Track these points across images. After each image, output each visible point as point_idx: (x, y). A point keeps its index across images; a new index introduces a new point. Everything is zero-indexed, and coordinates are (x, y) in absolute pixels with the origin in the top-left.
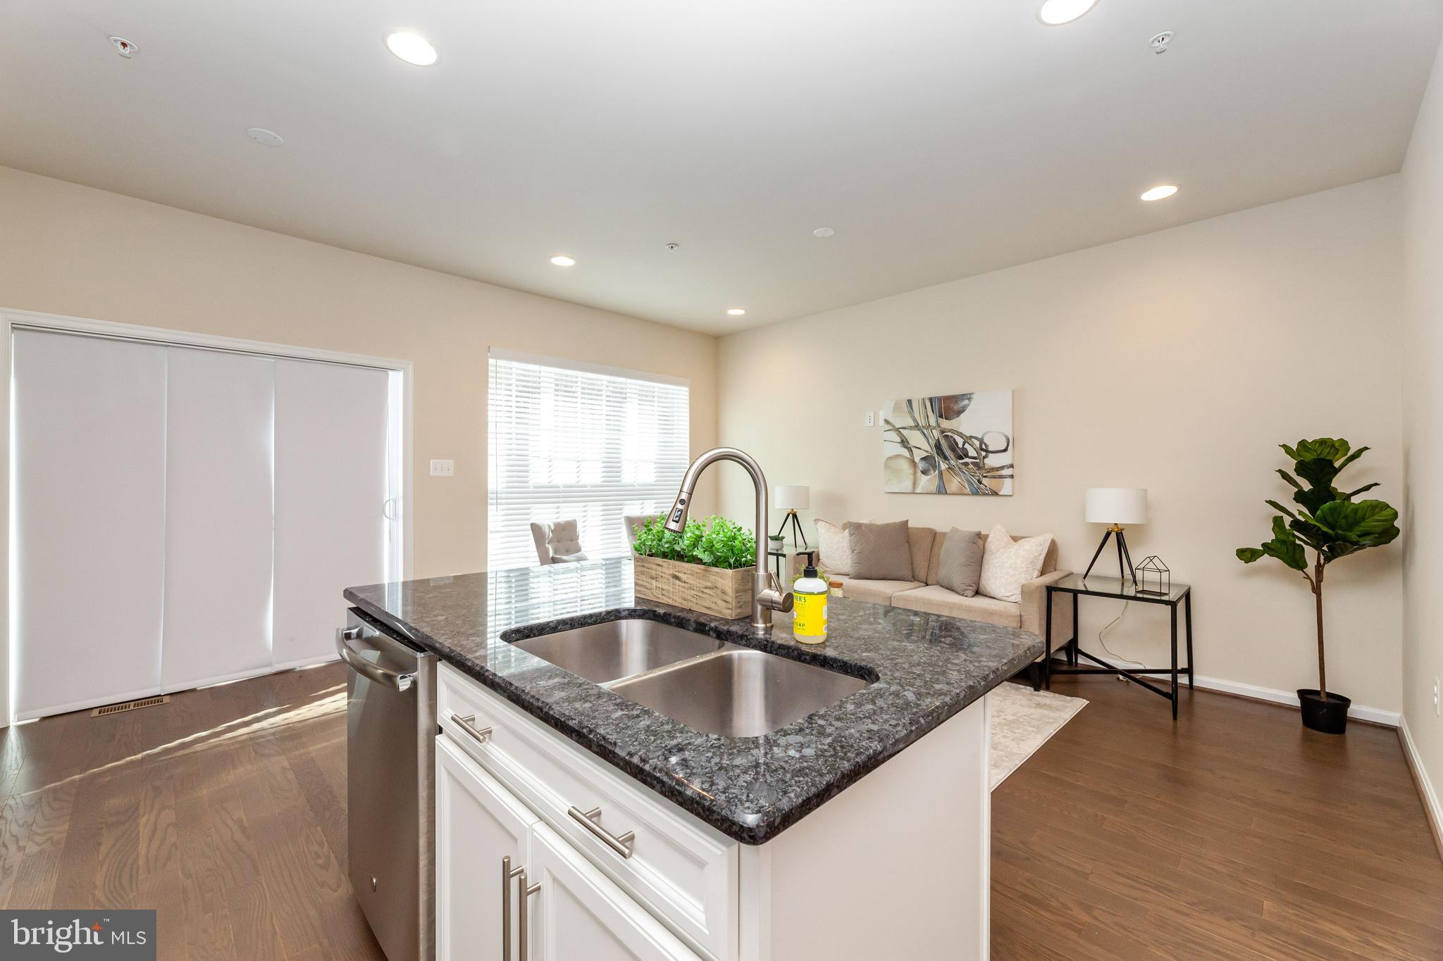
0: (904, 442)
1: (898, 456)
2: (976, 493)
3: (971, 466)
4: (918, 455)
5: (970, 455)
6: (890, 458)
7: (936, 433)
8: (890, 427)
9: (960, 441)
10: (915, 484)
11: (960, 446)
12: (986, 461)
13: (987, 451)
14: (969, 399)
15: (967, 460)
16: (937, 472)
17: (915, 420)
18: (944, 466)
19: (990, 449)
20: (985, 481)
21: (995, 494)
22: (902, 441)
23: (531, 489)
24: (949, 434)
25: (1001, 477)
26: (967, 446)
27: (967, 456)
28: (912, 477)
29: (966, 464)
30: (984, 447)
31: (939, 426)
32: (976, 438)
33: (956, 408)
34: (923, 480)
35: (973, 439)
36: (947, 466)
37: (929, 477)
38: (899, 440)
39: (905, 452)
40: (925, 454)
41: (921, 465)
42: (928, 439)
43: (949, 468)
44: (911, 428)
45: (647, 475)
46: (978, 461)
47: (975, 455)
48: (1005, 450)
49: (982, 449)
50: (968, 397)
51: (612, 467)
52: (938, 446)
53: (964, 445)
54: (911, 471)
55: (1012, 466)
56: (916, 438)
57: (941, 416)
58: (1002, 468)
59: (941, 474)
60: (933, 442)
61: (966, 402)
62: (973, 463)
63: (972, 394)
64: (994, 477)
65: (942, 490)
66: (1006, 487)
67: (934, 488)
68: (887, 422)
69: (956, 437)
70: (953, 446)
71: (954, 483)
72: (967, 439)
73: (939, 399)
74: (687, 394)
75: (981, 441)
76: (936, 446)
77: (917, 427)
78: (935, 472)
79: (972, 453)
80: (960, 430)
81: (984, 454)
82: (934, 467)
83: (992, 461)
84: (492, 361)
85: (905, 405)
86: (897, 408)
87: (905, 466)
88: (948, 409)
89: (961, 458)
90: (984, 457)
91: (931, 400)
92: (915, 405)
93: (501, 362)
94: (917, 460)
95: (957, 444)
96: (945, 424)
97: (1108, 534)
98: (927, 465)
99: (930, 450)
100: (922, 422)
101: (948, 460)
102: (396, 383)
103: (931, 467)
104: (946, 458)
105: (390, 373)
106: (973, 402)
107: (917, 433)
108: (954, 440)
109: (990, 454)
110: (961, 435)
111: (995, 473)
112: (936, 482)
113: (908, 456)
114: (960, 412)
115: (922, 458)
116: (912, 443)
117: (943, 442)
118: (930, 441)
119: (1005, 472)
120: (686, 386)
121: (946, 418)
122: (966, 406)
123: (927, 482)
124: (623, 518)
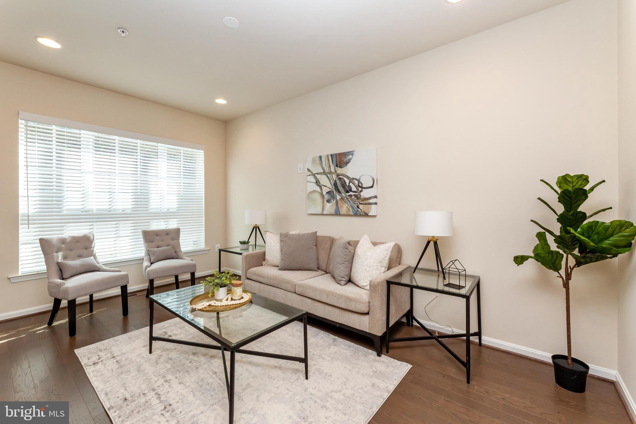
0: (318, 183)
1: (314, 191)
2: (356, 214)
3: (353, 197)
4: (325, 190)
5: (353, 190)
6: (311, 192)
7: (334, 176)
8: (310, 173)
9: (347, 181)
10: (323, 209)
11: (347, 184)
12: (362, 194)
13: (361, 187)
14: (352, 154)
15: (351, 193)
16: (335, 201)
17: (323, 169)
18: (338, 197)
19: (364, 186)
20: (361, 206)
21: (366, 215)
22: (317, 182)
23: (65, 213)
24: (341, 177)
25: (370, 204)
26: (351, 184)
27: (351, 191)
28: (321, 204)
29: (351, 196)
30: (360, 185)
31: (336, 172)
32: (356, 179)
33: (345, 160)
34: (328, 205)
35: (354, 180)
36: (340, 197)
37: (330, 204)
38: (315, 182)
39: (318, 189)
40: (329, 190)
41: (327, 197)
42: (330, 180)
43: (342, 198)
44: (321, 174)
45: (171, 204)
46: (357, 194)
47: (355, 190)
48: (372, 187)
49: (359, 186)
50: (351, 153)
51: (141, 198)
52: (335, 185)
53: (349, 184)
54: (321, 201)
55: (376, 197)
56: (324, 180)
57: (337, 166)
58: (370, 198)
59: (337, 202)
60: (332, 182)
61: (350, 156)
62: (354, 195)
63: (354, 151)
64: (366, 204)
65: (337, 213)
66: (373, 210)
67: (333, 211)
68: (309, 170)
69: (345, 179)
70: (344, 185)
71: (344, 208)
72: (351, 180)
73: (336, 155)
74: (203, 154)
75: (359, 181)
76: (334, 184)
77: (324, 173)
78: (334, 201)
79: (354, 189)
80: (347, 175)
81: (360, 189)
82: (333, 197)
83: (365, 194)
84: (21, 123)
85: (318, 159)
86: (314, 161)
87: (317, 197)
88: (341, 161)
89: (348, 192)
90: (361, 191)
91: (332, 155)
92: (323, 159)
94: (324, 193)
95: (345, 183)
96: (340, 171)
97: (429, 243)
98: (330, 196)
99: (331, 187)
100: (327, 170)
101: (341, 193)
103: (332, 198)
104: (339, 192)
106: (354, 156)
107: (324, 177)
108: (344, 180)
109: (364, 190)
110: (348, 177)
111: (366, 201)
112: (335, 207)
113: (320, 191)
114: (347, 163)
115: (327, 192)
116: (322, 183)
117: (338, 182)
118: (331, 181)
119: (372, 201)
120: (203, 150)
121: (340, 167)
122: (351, 159)
123: (330, 207)
124: (141, 230)
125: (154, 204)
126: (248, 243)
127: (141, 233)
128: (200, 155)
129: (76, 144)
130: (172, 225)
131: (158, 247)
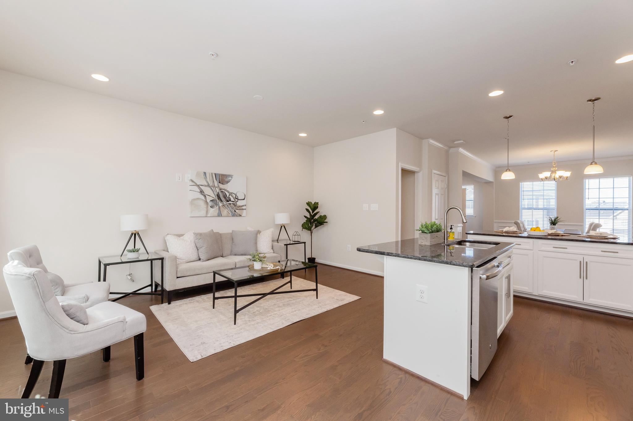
0: (202, 192)
1: (198, 199)
2: (234, 215)
3: (232, 205)
4: (209, 199)
5: (231, 200)
6: (194, 200)
7: (218, 190)
8: (194, 184)
9: (228, 194)
10: (207, 212)
11: (228, 196)
12: (238, 203)
13: (238, 199)
14: (232, 177)
15: (230, 202)
16: (218, 207)
17: (207, 182)
18: (221, 204)
19: (239, 198)
20: (237, 211)
21: (240, 216)
24: (223, 191)
25: (243, 209)
27: (230, 200)
28: (205, 209)
29: (230, 204)
30: (237, 197)
31: (219, 186)
32: (234, 194)
33: (226, 180)
34: (211, 210)
35: (233, 194)
37: (214, 209)
38: (199, 191)
39: (203, 197)
40: (212, 199)
41: (210, 204)
42: (213, 191)
43: (223, 205)
44: (205, 186)
46: (234, 203)
47: (234, 200)
48: (244, 199)
49: (236, 198)
50: (230, 176)
52: (218, 196)
53: (229, 196)
54: (205, 206)
55: (245, 205)
56: (207, 191)
57: (220, 183)
58: (243, 206)
59: (219, 208)
60: (216, 194)
61: (230, 178)
63: (233, 175)
64: (240, 209)
65: (220, 215)
66: (244, 213)
67: (216, 214)
68: (192, 181)
69: (226, 192)
70: (225, 196)
71: (225, 212)
72: (231, 194)
73: (219, 175)
75: (236, 195)
76: (217, 195)
77: (208, 186)
78: (217, 207)
79: (232, 199)
80: (228, 190)
81: (237, 200)
82: (217, 205)
83: (239, 203)
85: (202, 175)
86: (198, 174)
87: (202, 204)
88: (223, 180)
89: (228, 201)
90: (237, 202)
91: (215, 174)
92: (208, 175)
94: (208, 201)
95: (226, 195)
96: (222, 186)
97: (281, 227)
98: (213, 204)
99: (214, 197)
100: (211, 184)
101: (223, 202)
103: (215, 205)
104: (221, 201)
106: (233, 178)
107: (209, 189)
108: (225, 193)
109: (239, 200)
110: (228, 192)
111: (241, 208)
112: (217, 211)
113: (204, 199)
114: (228, 182)
115: (210, 201)
116: (206, 193)
117: (220, 194)
118: (215, 193)
119: (244, 208)
121: (222, 184)
122: (231, 180)
123: (213, 211)
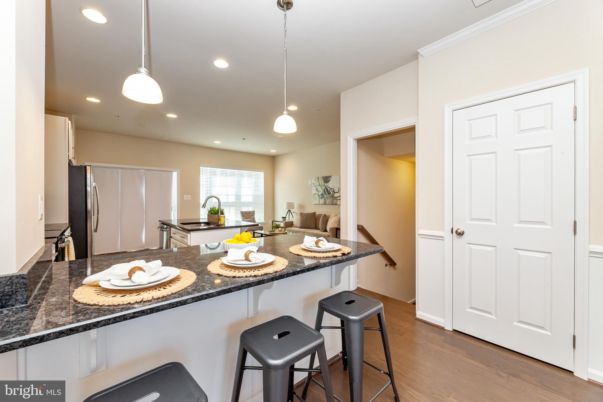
0: (317, 190)
1: (316, 194)
2: (332, 204)
4: (320, 193)
6: (314, 194)
7: (324, 187)
8: (314, 185)
9: (329, 189)
10: (319, 202)
12: (334, 195)
14: (331, 178)
17: (319, 183)
18: (325, 196)
19: (335, 192)
20: (334, 201)
21: (336, 204)
22: (317, 189)
23: (213, 203)
25: (338, 200)
26: (330, 191)
28: (319, 199)
29: (330, 196)
31: (324, 185)
32: (332, 189)
34: (321, 200)
38: (316, 189)
39: (317, 192)
43: (327, 197)
44: (318, 185)
45: (250, 199)
47: (332, 193)
48: (338, 192)
49: (334, 192)
50: (330, 177)
51: (238, 197)
52: (324, 191)
55: (340, 196)
56: (319, 189)
57: (325, 182)
58: (338, 197)
59: (325, 199)
61: (330, 178)
62: (332, 196)
63: (331, 176)
64: (336, 199)
65: (325, 204)
66: (339, 202)
67: (323, 203)
68: (313, 183)
69: (328, 188)
70: (328, 191)
71: (328, 201)
72: (331, 189)
73: (325, 177)
74: (263, 174)
75: (333, 189)
77: (320, 185)
79: (331, 193)
81: (334, 193)
82: (323, 196)
83: (336, 195)
84: (201, 168)
85: (317, 179)
86: (315, 179)
87: (317, 196)
88: (326, 180)
89: (329, 194)
90: (334, 194)
91: (323, 177)
92: (319, 178)
93: (204, 168)
94: (320, 195)
96: (326, 185)
99: (322, 192)
102: (175, 175)
104: (326, 194)
105: (173, 172)
107: (320, 187)
109: (335, 193)
110: (329, 187)
112: (324, 201)
113: (318, 193)
114: (329, 181)
117: (325, 189)
118: (323, 189)
119: (339, 198)
120: (263, 172)
121: (326, 183)
122: (330, 179)
123: (322, 201)
124: (240, 211)
125: (243, 199)
126: (285, 218)
127: (240, 213)
128: (261, 175)
129: (215, 174)
130: (250, 209)
131: (247, 219)
